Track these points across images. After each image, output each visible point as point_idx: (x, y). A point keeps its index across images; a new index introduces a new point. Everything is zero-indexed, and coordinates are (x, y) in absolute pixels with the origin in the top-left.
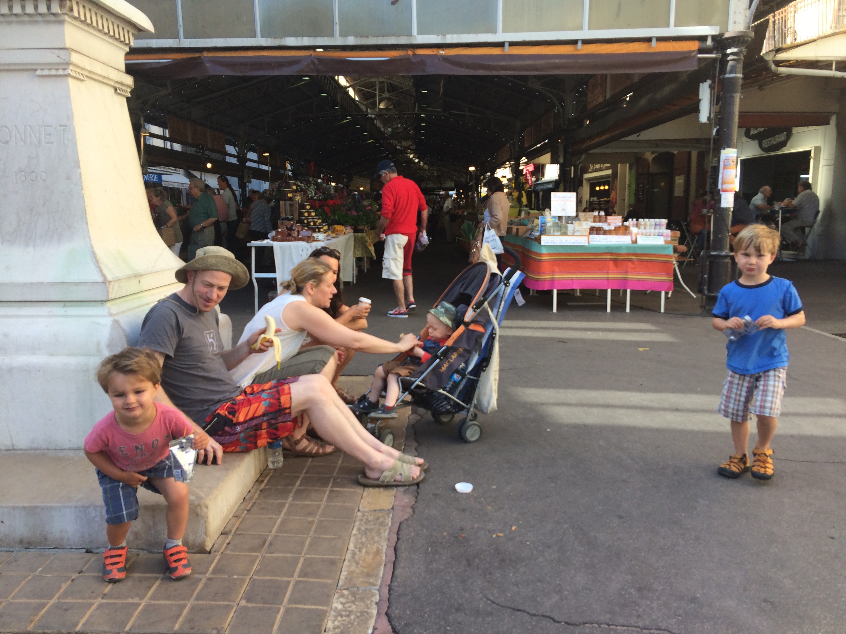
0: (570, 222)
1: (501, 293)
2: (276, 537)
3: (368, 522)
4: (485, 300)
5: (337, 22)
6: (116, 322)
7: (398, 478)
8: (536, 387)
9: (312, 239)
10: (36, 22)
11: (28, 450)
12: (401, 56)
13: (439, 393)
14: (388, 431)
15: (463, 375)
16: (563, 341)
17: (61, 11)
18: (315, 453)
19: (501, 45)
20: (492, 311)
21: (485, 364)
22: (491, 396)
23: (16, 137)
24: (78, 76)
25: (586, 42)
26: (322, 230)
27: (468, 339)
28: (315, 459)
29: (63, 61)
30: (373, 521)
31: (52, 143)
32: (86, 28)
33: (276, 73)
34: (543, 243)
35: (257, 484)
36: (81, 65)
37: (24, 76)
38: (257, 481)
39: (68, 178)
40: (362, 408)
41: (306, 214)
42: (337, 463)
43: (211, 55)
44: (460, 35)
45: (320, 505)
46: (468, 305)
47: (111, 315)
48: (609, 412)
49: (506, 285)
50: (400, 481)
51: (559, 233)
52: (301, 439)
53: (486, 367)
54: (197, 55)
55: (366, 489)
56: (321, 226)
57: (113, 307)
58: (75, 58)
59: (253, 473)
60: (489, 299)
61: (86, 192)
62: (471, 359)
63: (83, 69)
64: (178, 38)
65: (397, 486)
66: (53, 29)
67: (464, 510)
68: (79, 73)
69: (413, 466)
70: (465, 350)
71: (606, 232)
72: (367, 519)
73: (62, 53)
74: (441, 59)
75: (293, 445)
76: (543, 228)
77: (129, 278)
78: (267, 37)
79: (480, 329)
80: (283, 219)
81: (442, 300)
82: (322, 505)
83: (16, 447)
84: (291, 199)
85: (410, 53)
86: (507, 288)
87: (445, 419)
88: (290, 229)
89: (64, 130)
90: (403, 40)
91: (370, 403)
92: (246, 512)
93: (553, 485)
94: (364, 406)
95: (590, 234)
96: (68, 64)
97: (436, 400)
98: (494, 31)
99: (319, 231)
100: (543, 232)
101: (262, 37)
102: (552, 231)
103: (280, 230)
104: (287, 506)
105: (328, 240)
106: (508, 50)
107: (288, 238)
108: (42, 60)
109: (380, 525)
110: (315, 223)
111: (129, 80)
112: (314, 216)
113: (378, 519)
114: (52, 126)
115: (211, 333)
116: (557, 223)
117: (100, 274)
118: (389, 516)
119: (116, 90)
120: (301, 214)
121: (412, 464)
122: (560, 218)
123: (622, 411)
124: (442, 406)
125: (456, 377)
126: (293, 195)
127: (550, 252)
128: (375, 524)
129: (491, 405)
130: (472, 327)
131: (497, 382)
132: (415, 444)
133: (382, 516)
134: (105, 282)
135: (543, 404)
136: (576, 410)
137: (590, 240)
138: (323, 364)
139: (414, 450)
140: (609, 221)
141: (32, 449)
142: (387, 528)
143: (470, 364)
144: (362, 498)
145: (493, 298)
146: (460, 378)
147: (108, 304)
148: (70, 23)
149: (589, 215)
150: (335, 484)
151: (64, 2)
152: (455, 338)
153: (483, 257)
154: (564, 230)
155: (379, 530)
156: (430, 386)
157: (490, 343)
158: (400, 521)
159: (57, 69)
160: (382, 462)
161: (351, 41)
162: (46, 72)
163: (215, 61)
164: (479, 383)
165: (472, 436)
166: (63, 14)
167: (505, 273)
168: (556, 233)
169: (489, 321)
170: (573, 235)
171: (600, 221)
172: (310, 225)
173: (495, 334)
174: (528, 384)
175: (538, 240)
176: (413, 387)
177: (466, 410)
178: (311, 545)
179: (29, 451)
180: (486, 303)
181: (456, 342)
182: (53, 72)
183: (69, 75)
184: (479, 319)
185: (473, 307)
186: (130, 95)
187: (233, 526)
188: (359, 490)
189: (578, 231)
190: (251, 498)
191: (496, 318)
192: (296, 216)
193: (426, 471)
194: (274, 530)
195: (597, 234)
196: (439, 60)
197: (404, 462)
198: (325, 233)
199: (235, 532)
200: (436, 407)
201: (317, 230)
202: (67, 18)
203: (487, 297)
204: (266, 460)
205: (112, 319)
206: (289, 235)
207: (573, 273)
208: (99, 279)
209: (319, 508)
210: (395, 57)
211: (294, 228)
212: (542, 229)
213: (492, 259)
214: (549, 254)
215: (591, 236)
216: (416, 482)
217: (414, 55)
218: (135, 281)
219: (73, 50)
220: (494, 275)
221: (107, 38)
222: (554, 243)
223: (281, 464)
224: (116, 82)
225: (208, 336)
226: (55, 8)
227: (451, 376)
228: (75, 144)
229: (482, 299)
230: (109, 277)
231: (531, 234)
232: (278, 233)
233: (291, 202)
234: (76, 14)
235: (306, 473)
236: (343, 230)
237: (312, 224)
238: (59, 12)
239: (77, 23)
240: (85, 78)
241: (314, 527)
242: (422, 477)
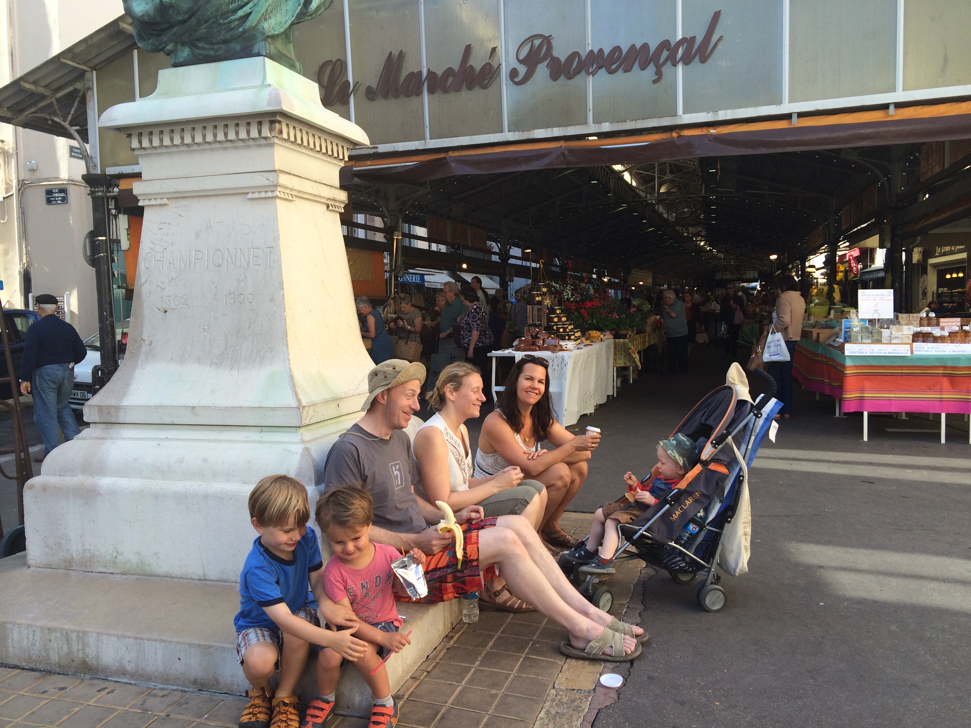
0: (885, 326)
1: (751, 425)
2: (450, 710)
3: (561, 703)
4: (729, 434)
5: (591, 108)
6: (307, 450)
7: (608, 651)
8: (817, 542)
9: (559, 348)
10: (249, 147)
11: (217, 581)
12: (664, 139)
13: (671, 546)
14: (605, 588)
15: (701, 526)
16: (870, 481)
17: (271, 134)
18: (517, 608)
19: (788, 117)
20: (739, 449)
21: (729, 513)
22: (739, 554)
23: (227, 261)
24: (287, 197)
25: (899, 105)
26: (572, 337)
27: (707, 481)
28: (517, 614)
29: (271, 184)
30: (567, 704)
31: (260, 265)
32: (297, 148)
33: (523, 168)
34: (847, 353)
35: (445, 640)
36: (290, 186)
37: (237, 200)
38: (447, 636)
39: (272, 300)
40: (577, 558)
41: (556, 320)
42: (541, 624)
43: (456, 154)
44: (735, 110)
45: (510, 674)
46: (709, 438)
47: (303, 442)
48: (913, 585)
49: (756, 416)
50: (610, 656)
51: (870, 341)
52: (502, 590)
53: (732, 517)
54: (443, 155)
55: (568, 660)
56: (572, 333)
57: (307, 434)
58: (283, 179)
59: (441, 627)
60: (733, 433)
61: (288, 314)
62: (711, 506)
63: (291, 189)
64: (424, 139)
65: (606, 661)
66: (265, 151)
67: (682, 703)
68: (288, 194)
69: (627, 637)
70: (703, 495)
71: (936, 339)
72: (560, 700)
73: (270, 175)
74: (711, 139)
75: (493, 596)
76: (848, 334)
77: (327, 402)
78: (515, 131)
79: (723, 470)
80: (530, 326)
81: (679, 431)
82: (512, 675)
83: (207, 578)
84: (540, 303)
85: (675, 135)
86: (757, 419)
87: (684, 578)
88: (536, 337)
89: (270, 252)
90: (666, 122)
91: (587, 551)
92: (425, 673)
93: (811, 681)
94: (580, 555)
95: (913, 341)
96: (276, 186)
97: (667, 555)
98: (779, 102)
99: (569, 339)
100: (848, 339)
101: (509, 131)
102: (859, 338)
103: (523, 338)
104: (473, 671)
105: (578, 349)
106: (796, 122)
107: (531, 347)
108: (252, 184)
109: (574, 710)
110: (565, 329)
111: (343, 196)
112: (565, 321)
113: (573, 701)
114: (260, 248)
115: (397, 464)
116: (867, 328)
117: (295, 399)
118: (587, 700)
119: (328, 207)
120: (550, 320)
121: (628, 634)
122: (872, 321)
123: (933, 585)
124: (674, 563)
125: (692, 527)
126: (542, 299)
127: (858, 364)
128: (568, 708)
129: (740, 566)
130: (712, 467)
131: (749, 538)
132: (641, 607)
133: (580, 698)
134: (300, 407)
135: (821, 567)
136: (866, 579)
137: (914, 349)
138: (525, 503)
139: (637, 615)
140: (941, 324)
141: (221, 581)
142: (582, 715)
143: (710, 513)
144: (561, 672)
145: (739, 431)
146: (697, 529)
147: (302, 430)
148: (280, 145)
149: (914, 317)
150: (533, 651)
151: (274, 126)
152: (690, 479)
153: (730, 380)
154: (876, 337)
155: (571, 716)
156: (657, 537)
157: (736, 487)
158: (599, 708)
159: (266, 192)
160: (588, 630)
161: (606, 127)
162: (256, 195)
163: (462, 161)
164: (723, 536)
165: (713, 603)
166: (273, 137)
167: (758, 400)
168: (864, 341)
169: (734, 460)
170: (890, 343)
171: (929, 325)
172: (559, 332)
173: (743, 477)
174: (806, 539)
175: (841, 348)
176: (635, 537)
177: (706, 570)
178: (487, 725)
179: (219, 583)
180: (730, 437)
181: (690, 485)
182: (263, 195)
183: (277, 197)
184: (721, 457)
185: (712, 443)
186: (343, 211)
187: (408, 690)
188: (559, 661)
189: (896, 338)
190: (435, 658)
191: (744, 459)
192: (545, 323)
193: (643, 644)
194: (451, 700)
195: (924, 341)
196: (709, 140)
197: (617, 630)
198: (575, 340)
199: (408, 698)
200: (666, 563)
201: (567, 338)
202: (276, 141)
203: (730, 430)
204: (461, 612)
205: (303, 446)
206: (534, 344)
207: (891, 391)
208: (294, 404)
209: (507, 678)
210: (656, 140)
211: (539, 336)
212: (846, 336)
213: (742, 382)
214: (856, 367)
215: (914, 344)
216: (630, 658)
217: (680, 136)
218: (335, 405)
219: (282, 171)
220: (742, 403)
221: (320, 156)
222: (862, 353)
223: (476, 619)
224: (329, 199)
225: (393, 467)
226: (266, 132)
227: (687, 525)
228: (280, 266)
229: (725, 432)
230: (304, 402)
231: (835, 340)
232: (521, 342)
233: (540, 307)
234: (285, 136)
235: (503, 632)
236: (599, 337)
237: (561, 330)
238: (269, 135)
239: (287, 145)
240: (294, 198)
241: (496, 703)
242: (638, 653)
